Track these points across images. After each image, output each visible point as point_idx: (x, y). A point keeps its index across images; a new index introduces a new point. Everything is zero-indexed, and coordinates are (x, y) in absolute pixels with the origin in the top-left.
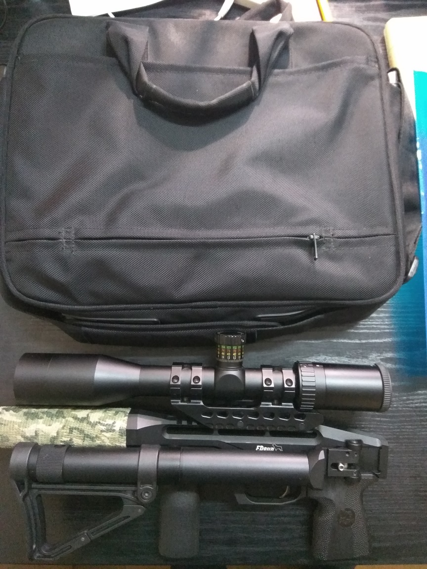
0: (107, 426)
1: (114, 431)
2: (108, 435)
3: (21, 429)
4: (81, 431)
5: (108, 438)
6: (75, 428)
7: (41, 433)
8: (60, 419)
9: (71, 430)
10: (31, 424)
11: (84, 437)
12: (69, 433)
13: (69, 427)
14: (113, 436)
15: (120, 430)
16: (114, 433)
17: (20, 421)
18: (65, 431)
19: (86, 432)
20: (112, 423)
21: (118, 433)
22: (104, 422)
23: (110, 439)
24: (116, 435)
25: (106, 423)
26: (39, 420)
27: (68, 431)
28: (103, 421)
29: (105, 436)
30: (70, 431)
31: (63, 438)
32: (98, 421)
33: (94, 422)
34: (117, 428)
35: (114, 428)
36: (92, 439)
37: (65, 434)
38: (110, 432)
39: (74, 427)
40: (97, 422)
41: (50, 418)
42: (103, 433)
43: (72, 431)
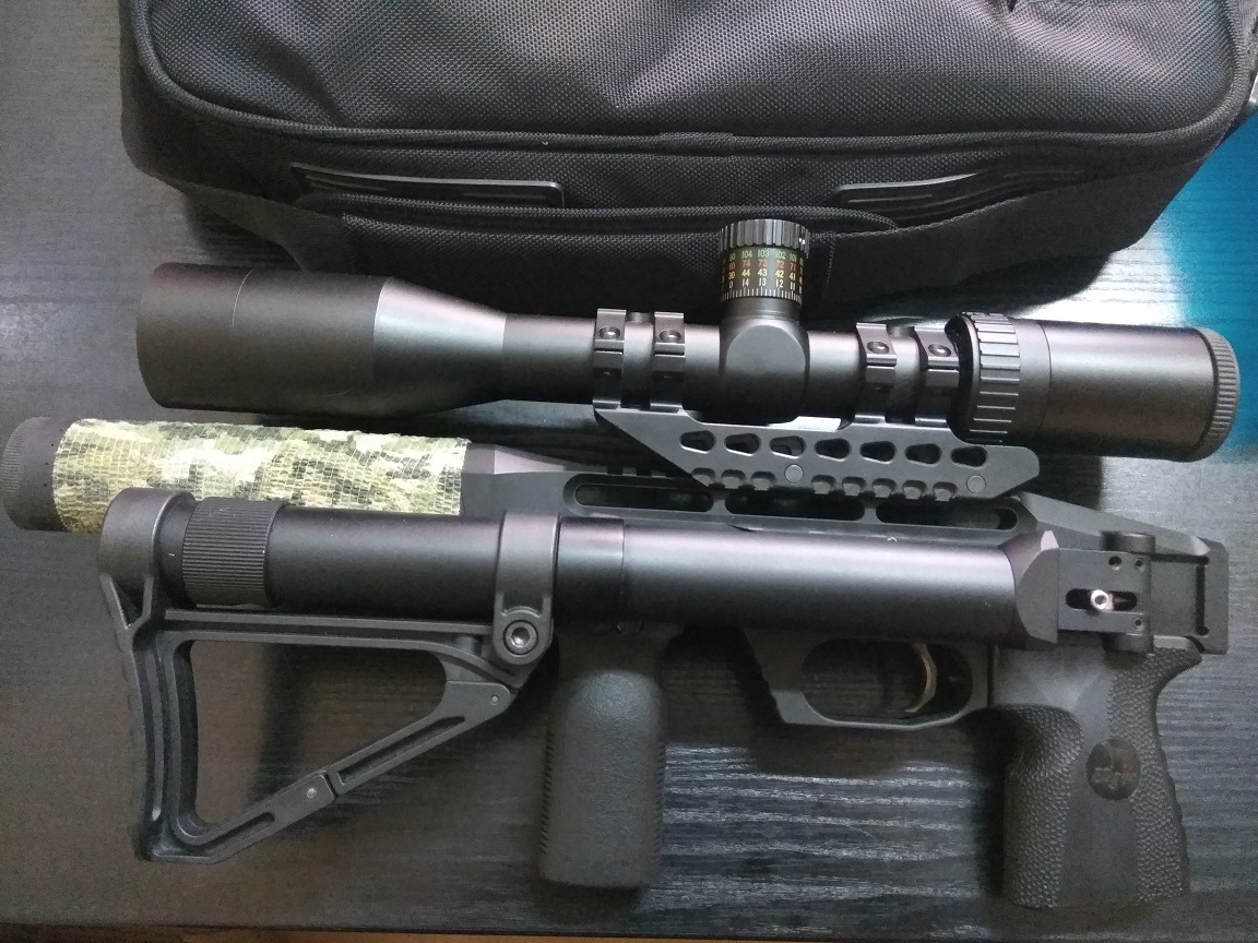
0: (407, 463)
1: (425, 475)
2: (411, 485)
3: (149, 460)
4: (330, 472)
5: (408, 495)
6: (312, 464)
7: (207, 473)
8: (269, 441)
9: (299, 469)
10: (181, 449)
11: (337, 489)
12: (294, 475)
13: (293, 460)
14: (424, 491)
15: (444, 473)
16: (425, 482)
17: (149, 440)
18: (282, 469)
19: (344, 476)
20: (420, 458)
21: (436, 482)
22: (395, 455)
23: (413, 499)
24: (432, 487)
25: (402, 457)
26: (205, 441)
27: (290, 470)
28: (394, 450)
29: (400, 490)
30: (295, 470)
31: (273, 489)
32: (380, 450)
33: (369, 453)
34: (435, 469)
35: (425, 468)
36: (360, 494)
37: (280, 477)
38: (415, 477)
39: (310, 459)
40: (377, 453)
41: (238, 439)
42: (393, 481)
43: (302, 471)
